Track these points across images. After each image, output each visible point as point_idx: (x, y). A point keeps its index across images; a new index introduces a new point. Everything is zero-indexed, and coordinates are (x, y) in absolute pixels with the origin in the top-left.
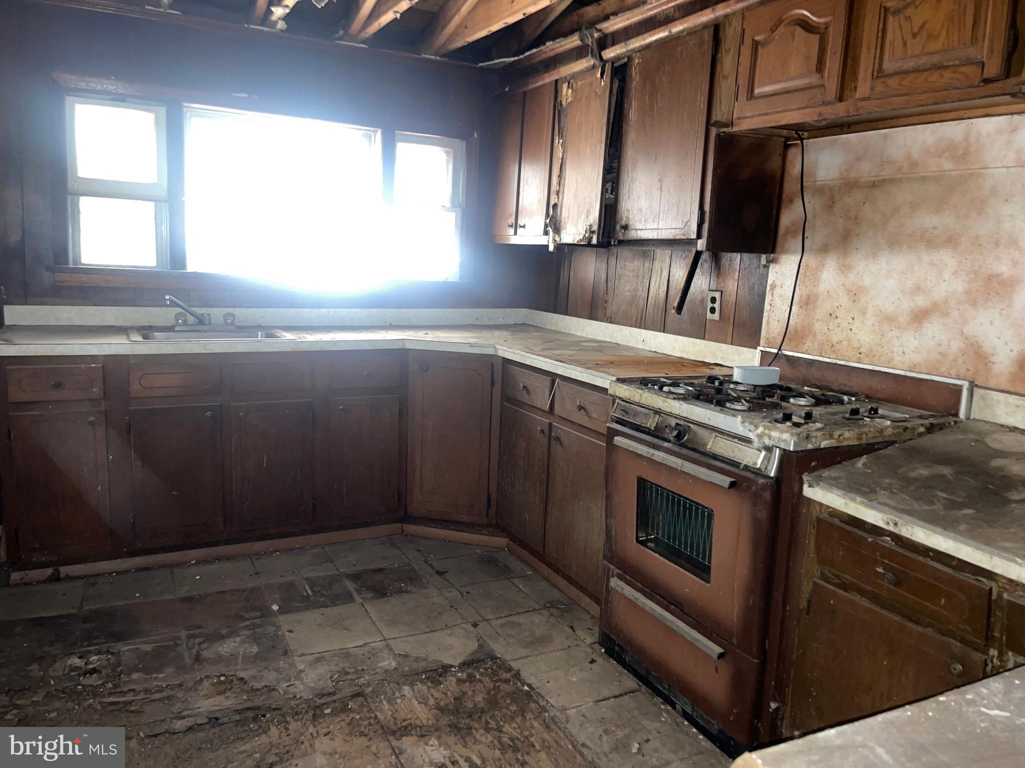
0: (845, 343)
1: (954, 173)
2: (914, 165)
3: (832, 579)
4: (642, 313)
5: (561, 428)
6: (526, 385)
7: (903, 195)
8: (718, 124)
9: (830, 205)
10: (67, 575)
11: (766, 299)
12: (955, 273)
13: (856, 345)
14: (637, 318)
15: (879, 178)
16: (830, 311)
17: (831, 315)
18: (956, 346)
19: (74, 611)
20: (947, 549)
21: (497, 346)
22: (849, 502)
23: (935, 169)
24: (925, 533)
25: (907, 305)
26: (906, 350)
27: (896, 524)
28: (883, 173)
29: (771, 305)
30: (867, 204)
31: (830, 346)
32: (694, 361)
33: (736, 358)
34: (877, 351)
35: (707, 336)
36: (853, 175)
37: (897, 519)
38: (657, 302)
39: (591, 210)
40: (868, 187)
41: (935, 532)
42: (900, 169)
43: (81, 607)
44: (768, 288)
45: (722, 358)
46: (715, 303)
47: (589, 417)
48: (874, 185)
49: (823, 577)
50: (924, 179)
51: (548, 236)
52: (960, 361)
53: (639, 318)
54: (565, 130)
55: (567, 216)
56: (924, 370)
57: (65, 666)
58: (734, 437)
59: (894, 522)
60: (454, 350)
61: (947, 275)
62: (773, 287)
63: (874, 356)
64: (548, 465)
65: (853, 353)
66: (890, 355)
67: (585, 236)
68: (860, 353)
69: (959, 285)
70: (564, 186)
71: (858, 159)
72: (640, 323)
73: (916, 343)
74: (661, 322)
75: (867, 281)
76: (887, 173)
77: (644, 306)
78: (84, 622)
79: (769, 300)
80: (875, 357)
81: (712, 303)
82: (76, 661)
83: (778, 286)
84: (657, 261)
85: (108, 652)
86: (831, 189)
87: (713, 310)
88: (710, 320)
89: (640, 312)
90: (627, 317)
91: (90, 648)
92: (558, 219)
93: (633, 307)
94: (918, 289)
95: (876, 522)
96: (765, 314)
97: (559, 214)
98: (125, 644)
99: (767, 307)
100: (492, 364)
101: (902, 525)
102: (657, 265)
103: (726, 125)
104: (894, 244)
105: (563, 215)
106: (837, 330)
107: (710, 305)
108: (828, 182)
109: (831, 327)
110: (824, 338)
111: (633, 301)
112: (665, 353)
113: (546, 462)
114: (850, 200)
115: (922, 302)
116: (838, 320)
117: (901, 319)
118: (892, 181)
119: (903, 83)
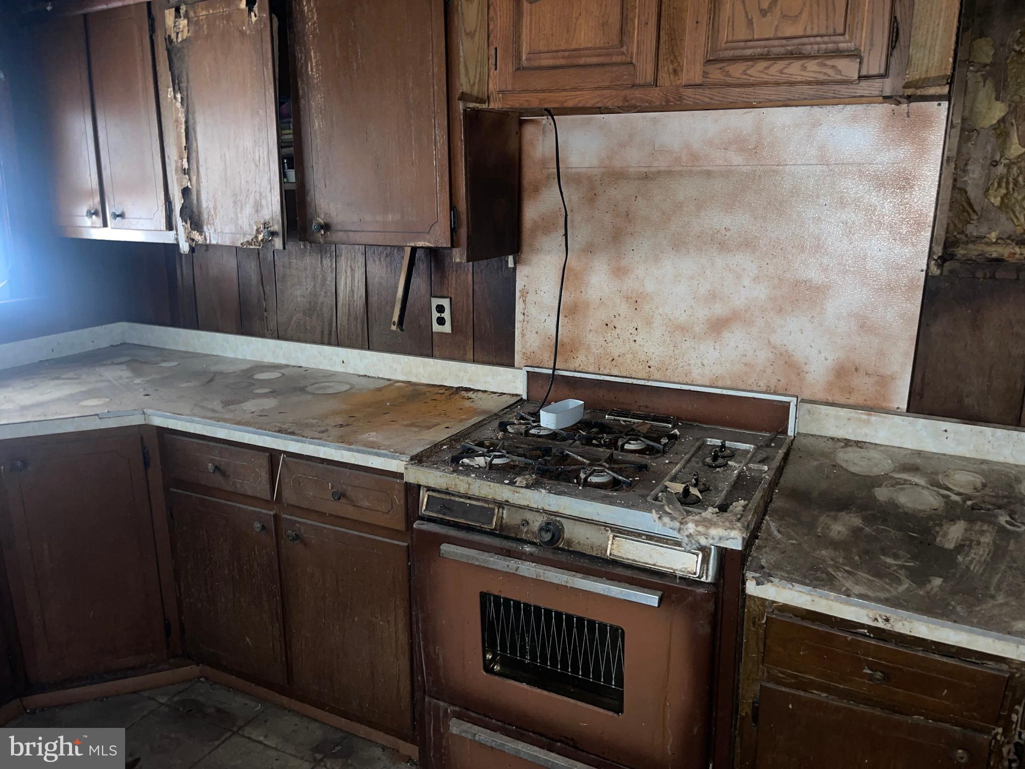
0: (629, 356)
1: (744, 169)
2: (695, 157)
3: (785, 679)
4: (330, 324)
5: (299, 522)
6: (217, 464)
7: (685, 190)
8: (464, 97)
9: (592, 198)
11: (517, 307)
12: (756, 279)
13: (643, 358)
14: (322, 332)
15: (652, 169)
16: (606, 321)
17: (607, 325)
18: (763, 356)
20: (957, 642)
21: (149, 411)
22: (817, 599)
23: (721, 162)
24: (929, 627)
25: (702, 313)
26: (705, 362)
27: (887, 620)
28: (656, 164)
29: (524, 314)
30: (639, 199)
31: (610, 359)
32: (429, 385)
33: (489, 379)
34: (670, 364)
35: (436, 353)
36: (617, 164)
37: (888, 615)
38: (352, 310)
39: (264, 202)
40: (639, 179)
41: (943, 626)
42: (678, 160)
44: (518, 294)
45: (469, 380)
46: (443, 312)
47: (354, 506)
48: (646, 177)
49: (772, 678)
50: (709, 174)
51: (174, 232)
52: (769, 371)
53: (326, 332)
54: (184, 79)
55: (211, 205)
56: (729, 383)
58: (640, 535)
59: (884, 618)
60: (70, 428)
61: (746, 281)
62: (525, 293)
63: (667, 370)
64: (280, 570)
65: (640, 367)
66: (686, 367)
67: (256, 237)
68: (650, 367)
69: (761, 292)
70: (198, 162)
71: (622, 145)
72: (330, 338)
73: (716, 354)
74: (363, 336)
75: (650, 287)
76: (661, 164)
77: (332, 316)
79: (521, 308)
80: (669, 370)
81: (438, 312)
83: (532, 291)
84: (343, 258)
86: (589, 178)
87: (441, 321)
88: (438, 333)
89: (326, 323)
90: (306, 329)
92: (195, 210)
93: (314, 317)
94: (713, 296)
95: (857, 619)
96: (518, 325)
97: (195, 201)
99: (518, 317)
100: (142, 439)
101: (896, 620)
102: (343, 263)
103: (482, 101)
104: (678, 244)
105: (204, 205)
106: (616, 342)
107: (435, 315)
108: (584, 170)
109: (609, 339)
110: (601, 350)
111: (312, 309)
112: (381, 376)
113: (276, 566)
114: (615, 193)
115: (719, 310)
116: (618, 331)
117: (697, 329)
118: (669, 173)
119: (748, 72)
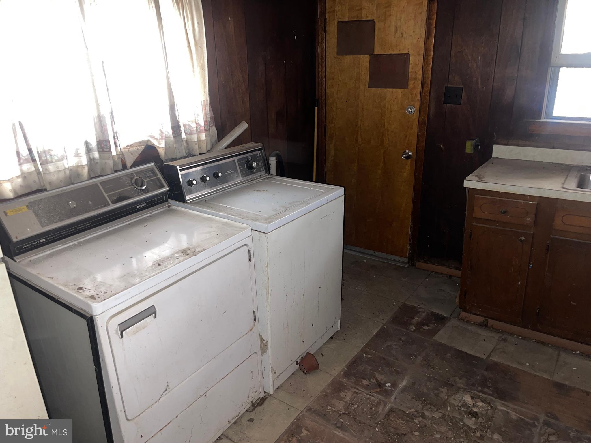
10: (492, 326)
19: (484, 357)
43: (489, 356)
57: (461, 399)
78: (486, 370)
82: (468, 399)
85: (489, 404)
91: (480, 394)
98: (503, 404)
